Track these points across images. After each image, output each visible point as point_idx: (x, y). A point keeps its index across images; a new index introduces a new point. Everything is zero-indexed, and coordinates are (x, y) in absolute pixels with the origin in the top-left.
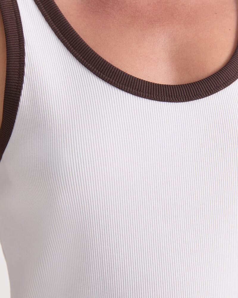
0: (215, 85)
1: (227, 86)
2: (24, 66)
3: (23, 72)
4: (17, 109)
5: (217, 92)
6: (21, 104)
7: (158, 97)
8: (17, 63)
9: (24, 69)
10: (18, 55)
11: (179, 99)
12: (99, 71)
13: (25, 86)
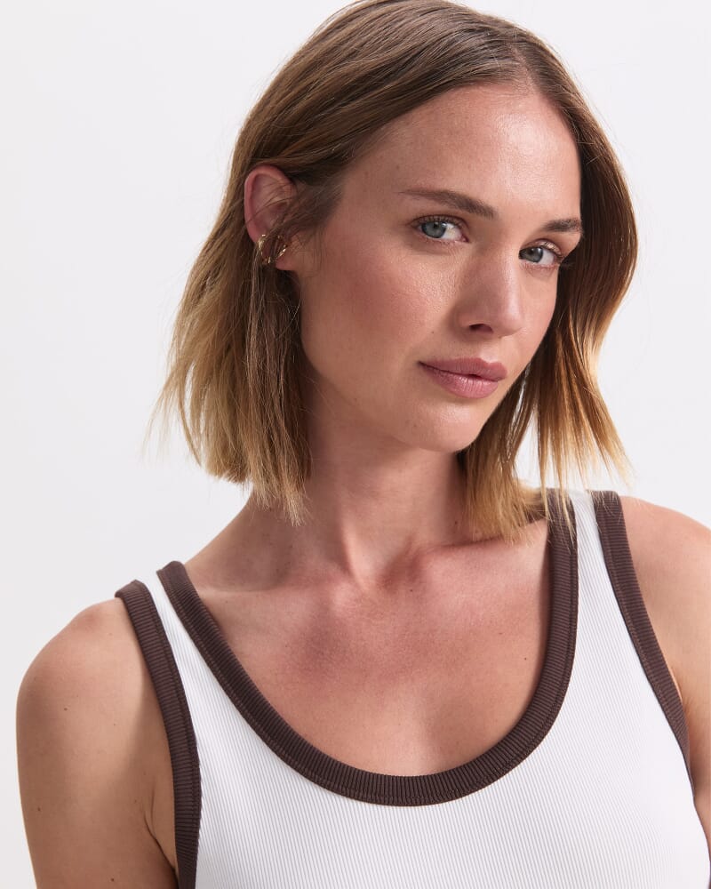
0: (503, 761)
1: (522, 759)
2: (199, 783)
3: (200, 791)
4: (197, 850)
5: (507, 772)
6: (201, 841)
7: (409, 800)
8: (189, 778)
9: (199, 786)
10: (189, 765)
11: (445, 797)
12: (312, 771)
13: (204, 813)
